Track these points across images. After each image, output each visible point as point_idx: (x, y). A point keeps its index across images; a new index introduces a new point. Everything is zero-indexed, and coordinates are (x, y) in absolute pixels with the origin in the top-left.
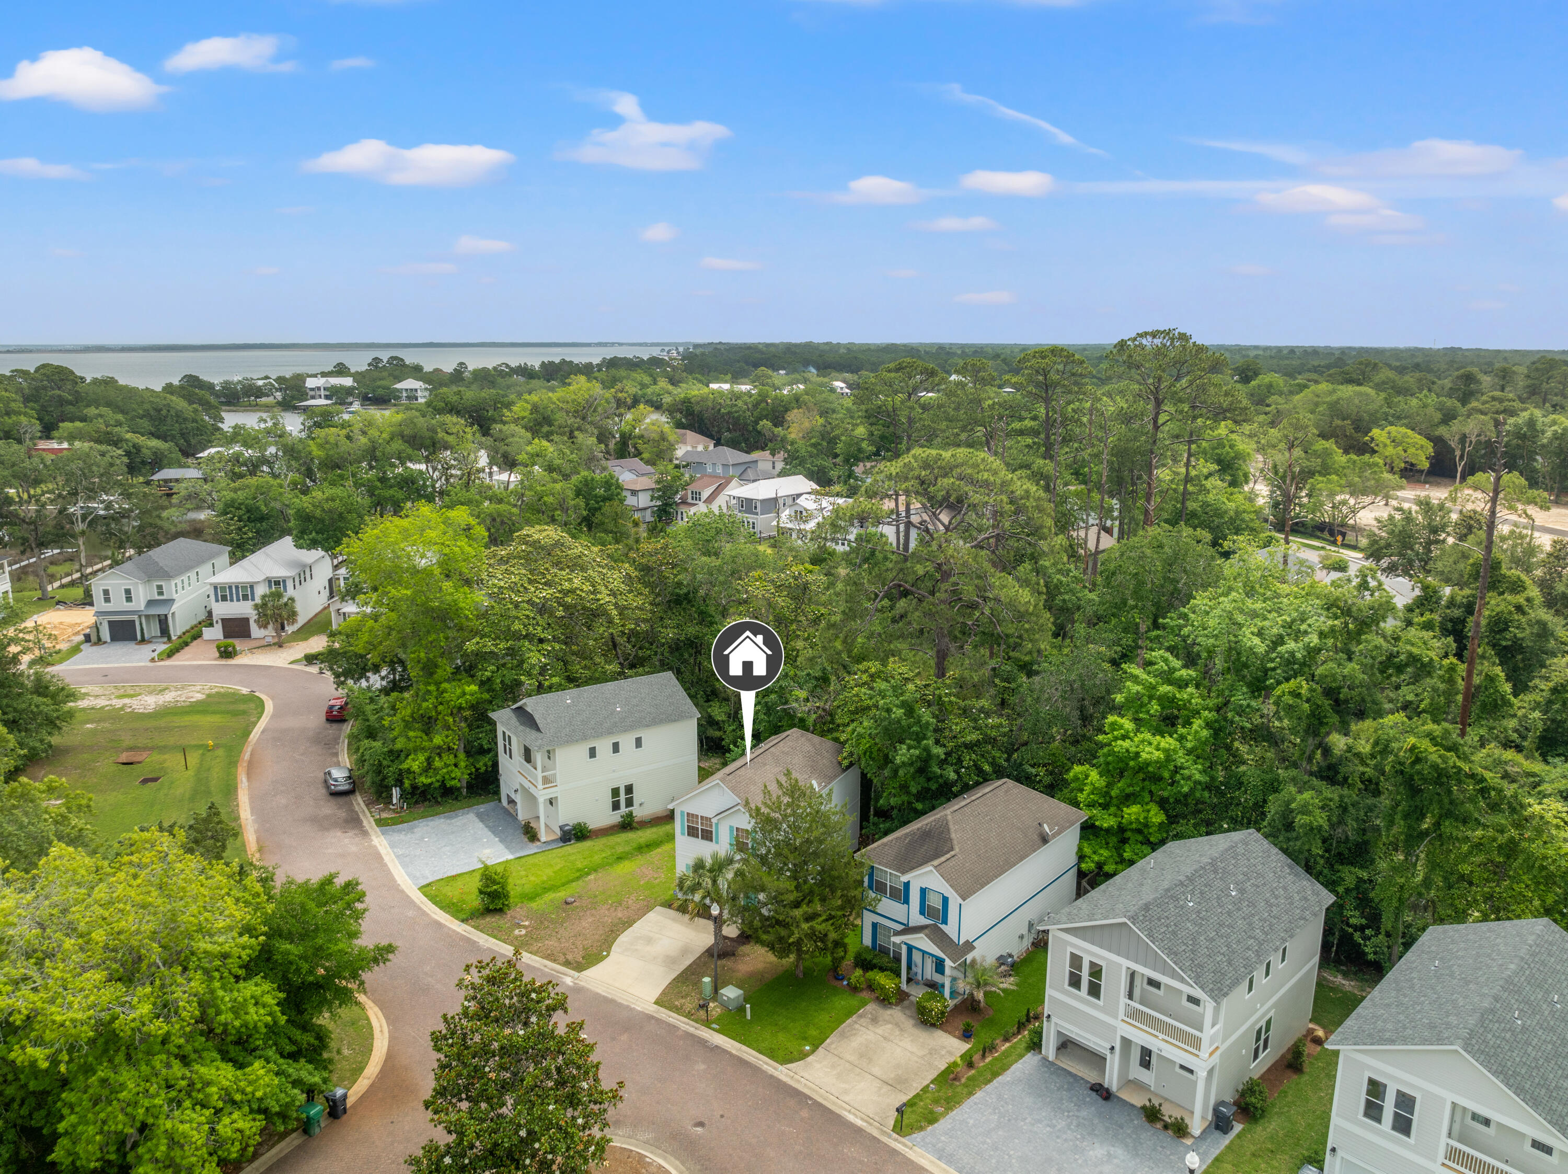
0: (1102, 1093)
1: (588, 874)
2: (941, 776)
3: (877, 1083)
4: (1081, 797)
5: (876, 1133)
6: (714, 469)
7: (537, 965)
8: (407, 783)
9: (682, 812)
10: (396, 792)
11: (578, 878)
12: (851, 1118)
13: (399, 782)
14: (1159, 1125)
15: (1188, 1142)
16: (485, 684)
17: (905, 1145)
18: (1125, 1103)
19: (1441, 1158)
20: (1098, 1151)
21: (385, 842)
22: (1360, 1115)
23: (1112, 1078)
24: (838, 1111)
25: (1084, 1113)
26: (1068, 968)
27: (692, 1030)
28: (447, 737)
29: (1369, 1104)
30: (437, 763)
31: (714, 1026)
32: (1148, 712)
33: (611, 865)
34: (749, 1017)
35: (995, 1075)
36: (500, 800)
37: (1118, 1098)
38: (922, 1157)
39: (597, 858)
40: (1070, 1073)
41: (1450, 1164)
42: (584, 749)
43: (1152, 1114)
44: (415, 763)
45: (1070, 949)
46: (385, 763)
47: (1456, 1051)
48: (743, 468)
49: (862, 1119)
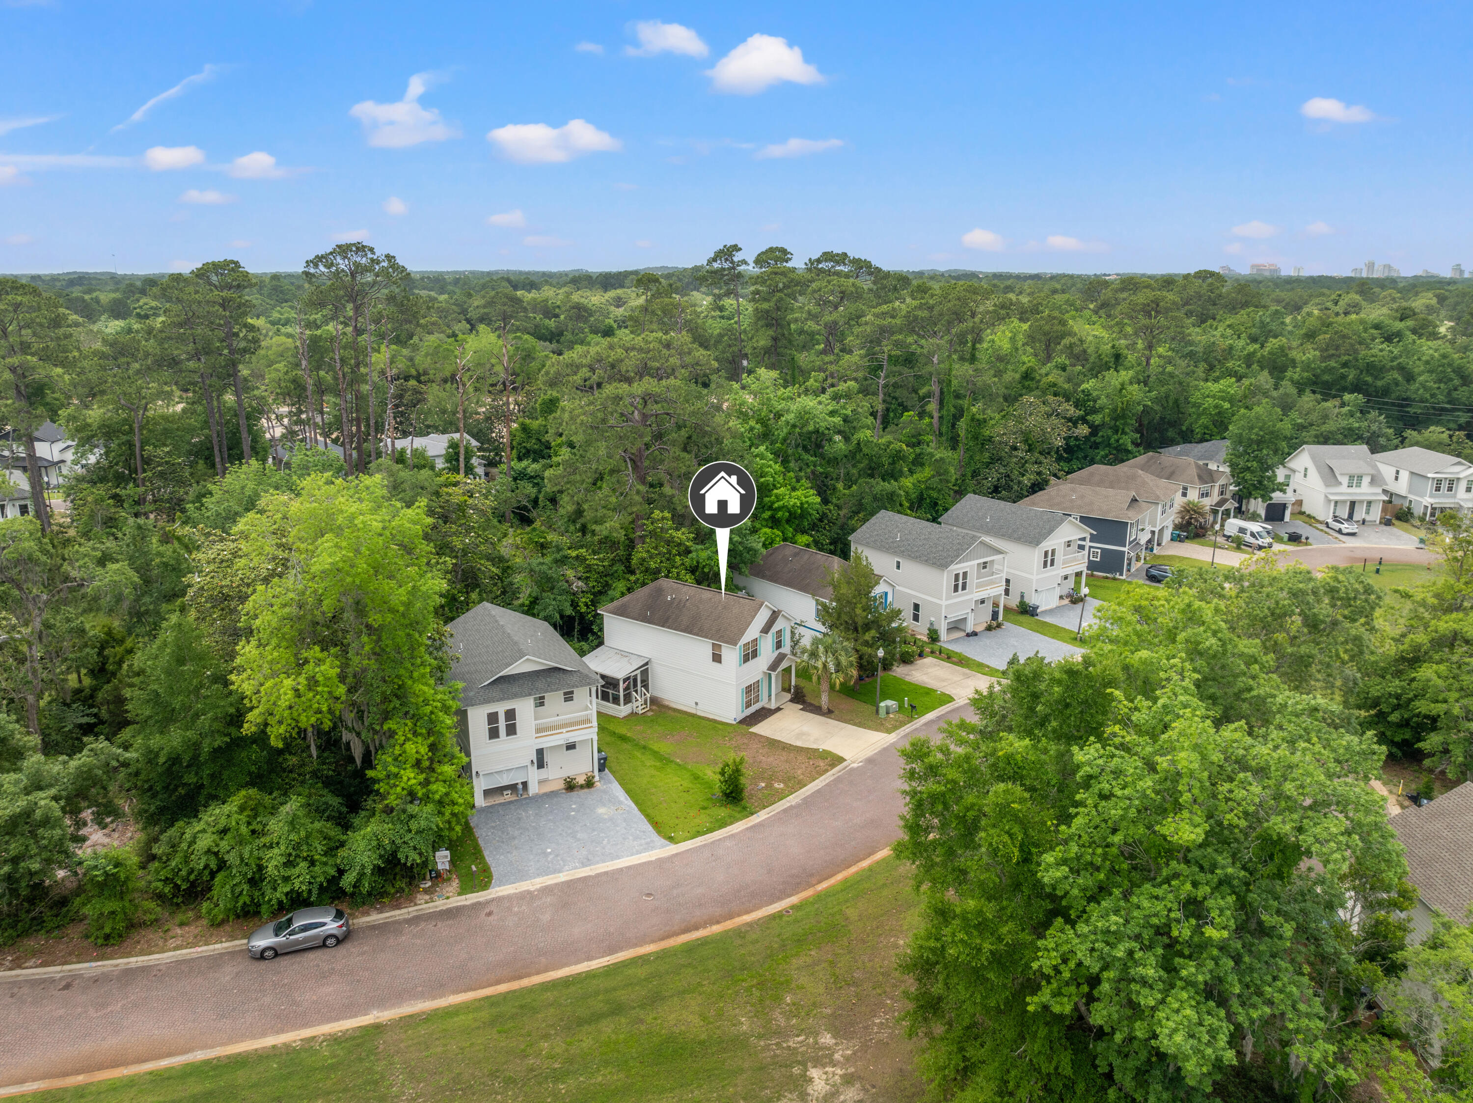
9: (740, 647)
21: (498, 889)
23: (970, 627)
26: (954, 584)
45: (954, 573)
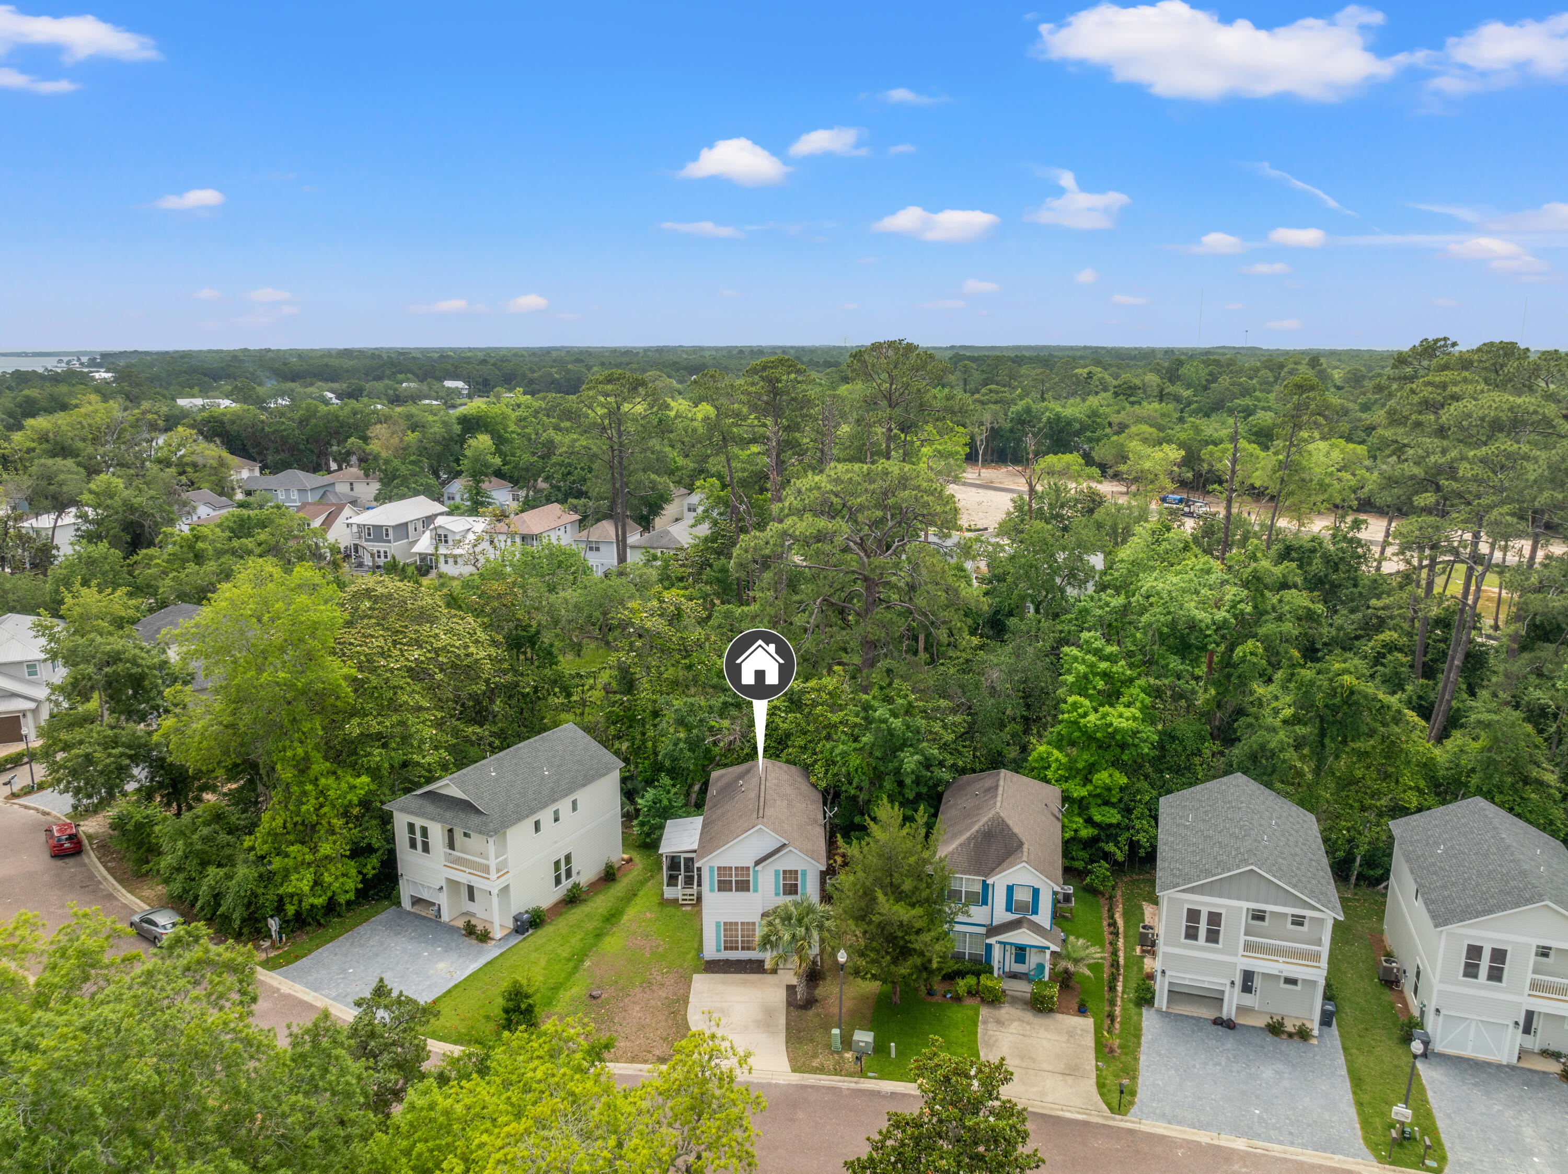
0: (1229, 1025)
1: (581, 961)
2: (931, 778)
3: (1060, 1078)
4: (1049, 774)
5: (1101, 1121)
6: (288, 496)
7: (631, 1072)
8: (291, 909)
9: (711, 868)
10: (273, 924)
11: (576, 968)
12: (1068, 1115)
13: (279, 909)
14: (1285, 1036)
15: (1314, 1042)
16: (374, 773)
17: (1133, 1122)
18: (1248, 1027)
19: (1527, 991)
20: (1268, 1073)
21: (298, 987)
22: (1461, 977)
23: (1228, 1010)
24: (1053, 1113)
25: (1229, 1046)
26: (1184, 923)
27: (853, 1086)
28: (334, 842)
29: (1467, 965)
30: (327, 878)
31: (870, 1074)
32: (1095, 688)
33: (595, 945)
34: (893, 1055)
35: (1138, 1036)
36: (398, 904)
37: (1240, 1025)
38: (1154, 1126)
39: (575, 941)
40: (1192, 1017)
41: (1534, 993)
42: (529, 823)
43: (1275, 1029)
44: (301, 883)
45: (1186, 906)
46: (260, 891)
47: (1546, 906)
48: (321, 492)
49: (1079, 1113)
